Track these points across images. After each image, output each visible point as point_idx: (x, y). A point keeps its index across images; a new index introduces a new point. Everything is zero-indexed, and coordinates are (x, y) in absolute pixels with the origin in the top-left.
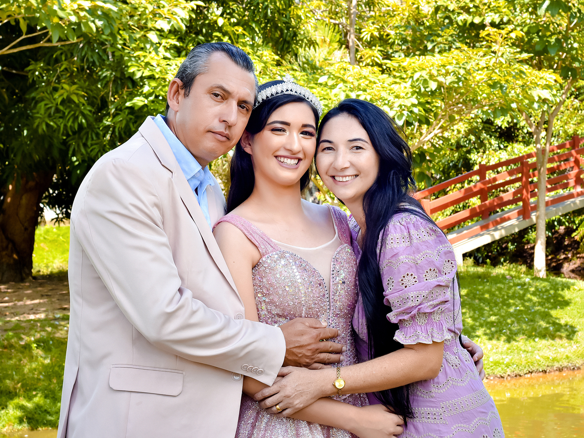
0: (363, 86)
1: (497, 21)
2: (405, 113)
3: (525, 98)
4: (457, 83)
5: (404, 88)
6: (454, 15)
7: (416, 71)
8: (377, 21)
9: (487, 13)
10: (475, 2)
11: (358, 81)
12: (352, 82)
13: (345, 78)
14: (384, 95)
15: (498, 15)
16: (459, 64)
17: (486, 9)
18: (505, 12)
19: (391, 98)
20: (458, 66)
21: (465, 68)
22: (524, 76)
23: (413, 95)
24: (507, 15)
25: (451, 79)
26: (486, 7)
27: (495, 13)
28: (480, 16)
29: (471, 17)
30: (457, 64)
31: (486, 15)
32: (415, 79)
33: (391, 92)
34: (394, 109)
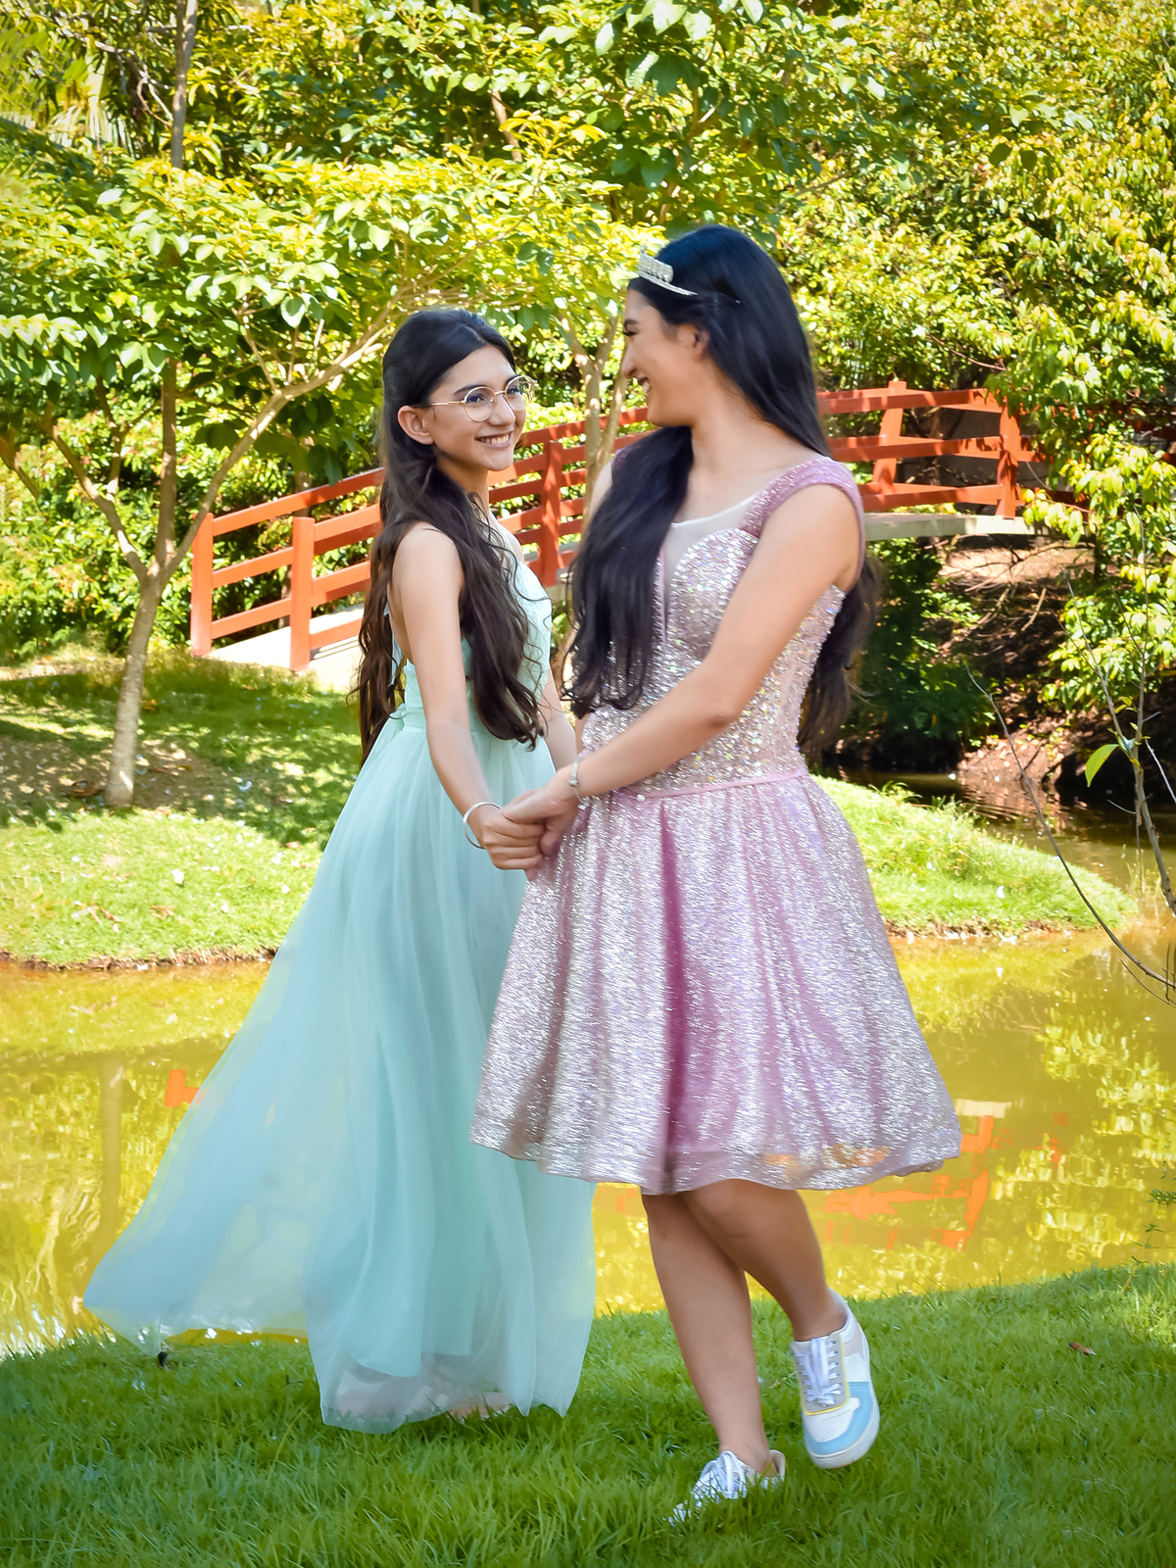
0: (207, 222)
1: (523, 90)
2: (306, 297)
3: (591, 287)
4: (438, 236)
5: (306, 236)
6: (415, 63)
7: (339, 200)
8: (214, 58)
9: (499, 67)
10: (471, 38)
11: (196, 208)
12: (182, 212)
13: (165, 198)
14: (259, 248)
15: (525, 74)
16: (443, 192)
17: (496, 58)
18: (542, 71)
19: (274, 259)
20: (441, 196)
21: (458, 204)
22: (594, 236)
23: (327, 256)
24: (547, 78)
25: (421, 226)
26: (497, 52)
27: (519, 71)
28: (481, 75)
29: (458, 73)
30: (440, 190)
31: (496, 72)
32: (337, 218)
33: (275, 244)
34: (280, 285)
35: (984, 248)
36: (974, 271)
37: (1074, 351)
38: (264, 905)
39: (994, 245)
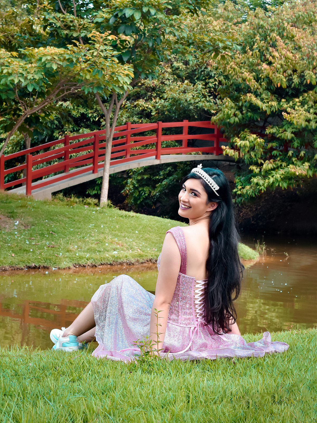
28: (77, 33)
32: (42, 61)
35: (208, 86)
36: (205, 92)
37: (235, 110)
38: (25, 254)
39: (211, 85)
